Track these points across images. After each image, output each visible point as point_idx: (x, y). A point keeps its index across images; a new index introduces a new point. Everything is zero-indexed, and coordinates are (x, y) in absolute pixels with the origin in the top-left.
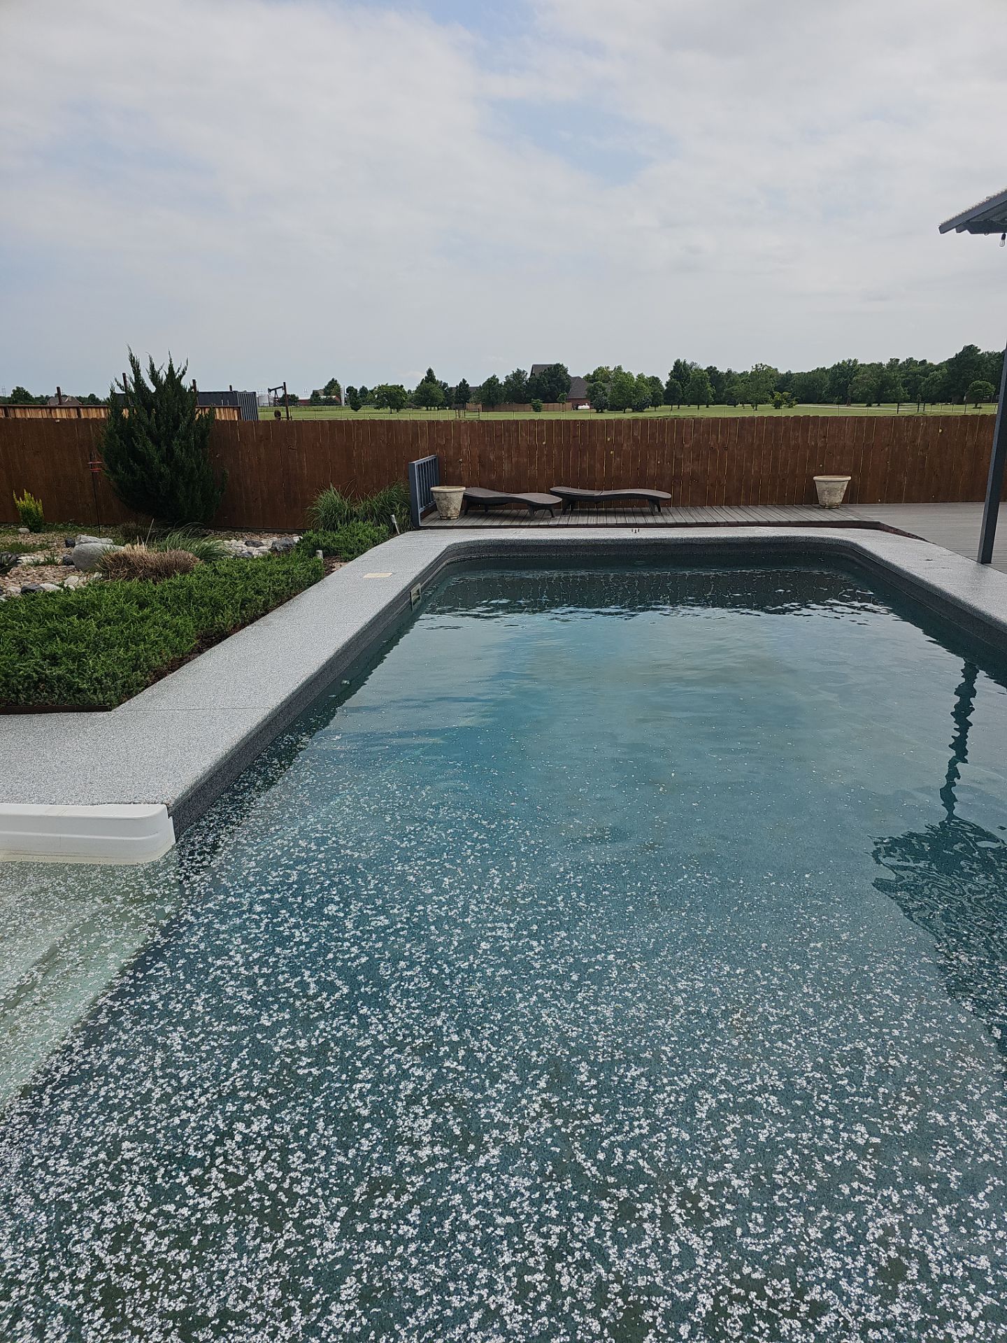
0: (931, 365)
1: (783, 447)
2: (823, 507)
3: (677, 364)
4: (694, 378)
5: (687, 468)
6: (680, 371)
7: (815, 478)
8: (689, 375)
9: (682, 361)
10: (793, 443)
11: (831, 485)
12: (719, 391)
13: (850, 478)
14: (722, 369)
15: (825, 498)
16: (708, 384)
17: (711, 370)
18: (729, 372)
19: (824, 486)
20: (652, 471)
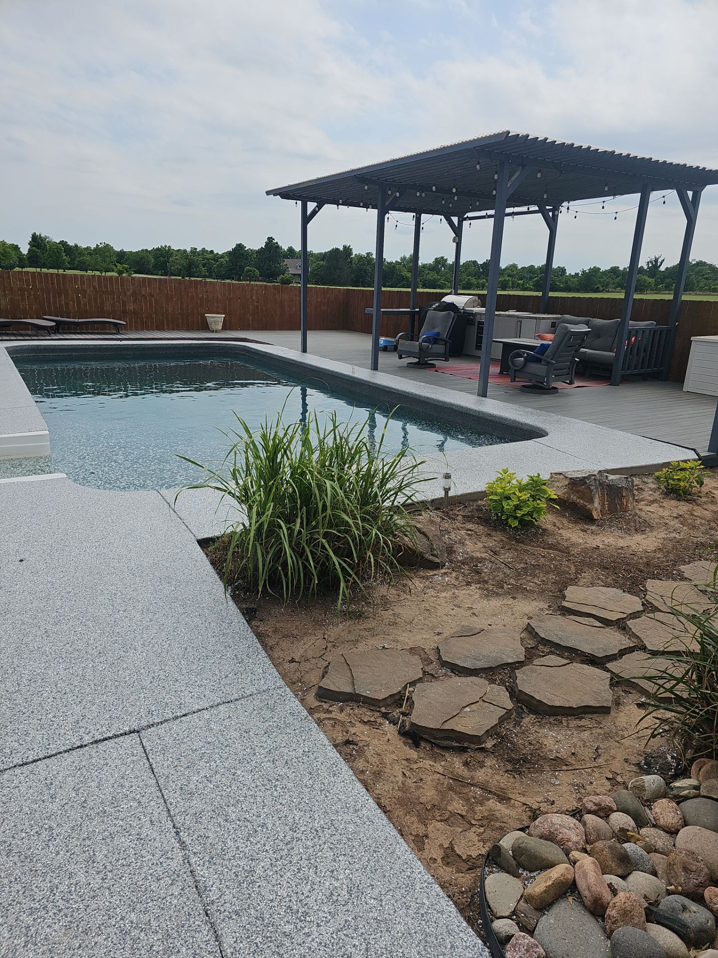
0: (217, 254)
1: (185, 297)
2: (213, 332)
3: (34, 237)
4: (50, 249)
5: (131, 307)
6: (37, 241)
7: (206, 315)
8: (46, 245)
9: (38, 234)
10: (190, 295)
11: (215, 319)
12: (73, 260)
13: (224, 316)
14: (71, 243)
15: (213, 327)
16: (64, 254)
17: (63, 243)
18: (76, 246)
19: (212, 319)
20: (108, 307)
